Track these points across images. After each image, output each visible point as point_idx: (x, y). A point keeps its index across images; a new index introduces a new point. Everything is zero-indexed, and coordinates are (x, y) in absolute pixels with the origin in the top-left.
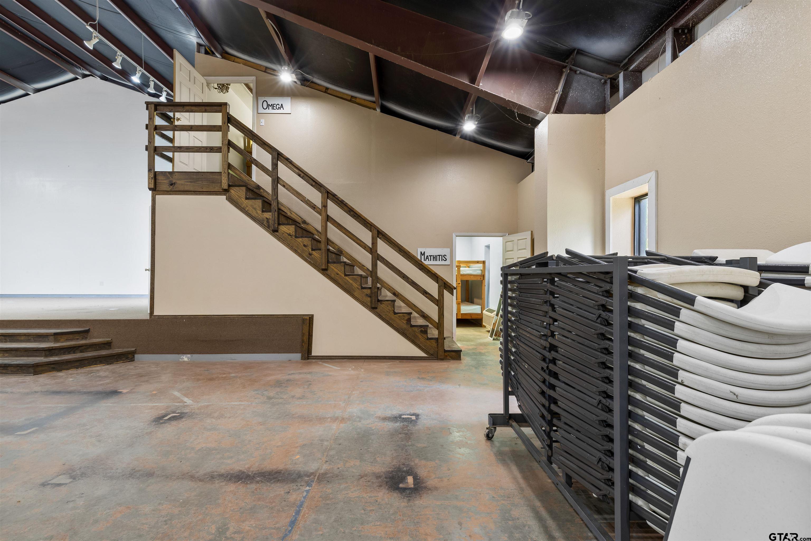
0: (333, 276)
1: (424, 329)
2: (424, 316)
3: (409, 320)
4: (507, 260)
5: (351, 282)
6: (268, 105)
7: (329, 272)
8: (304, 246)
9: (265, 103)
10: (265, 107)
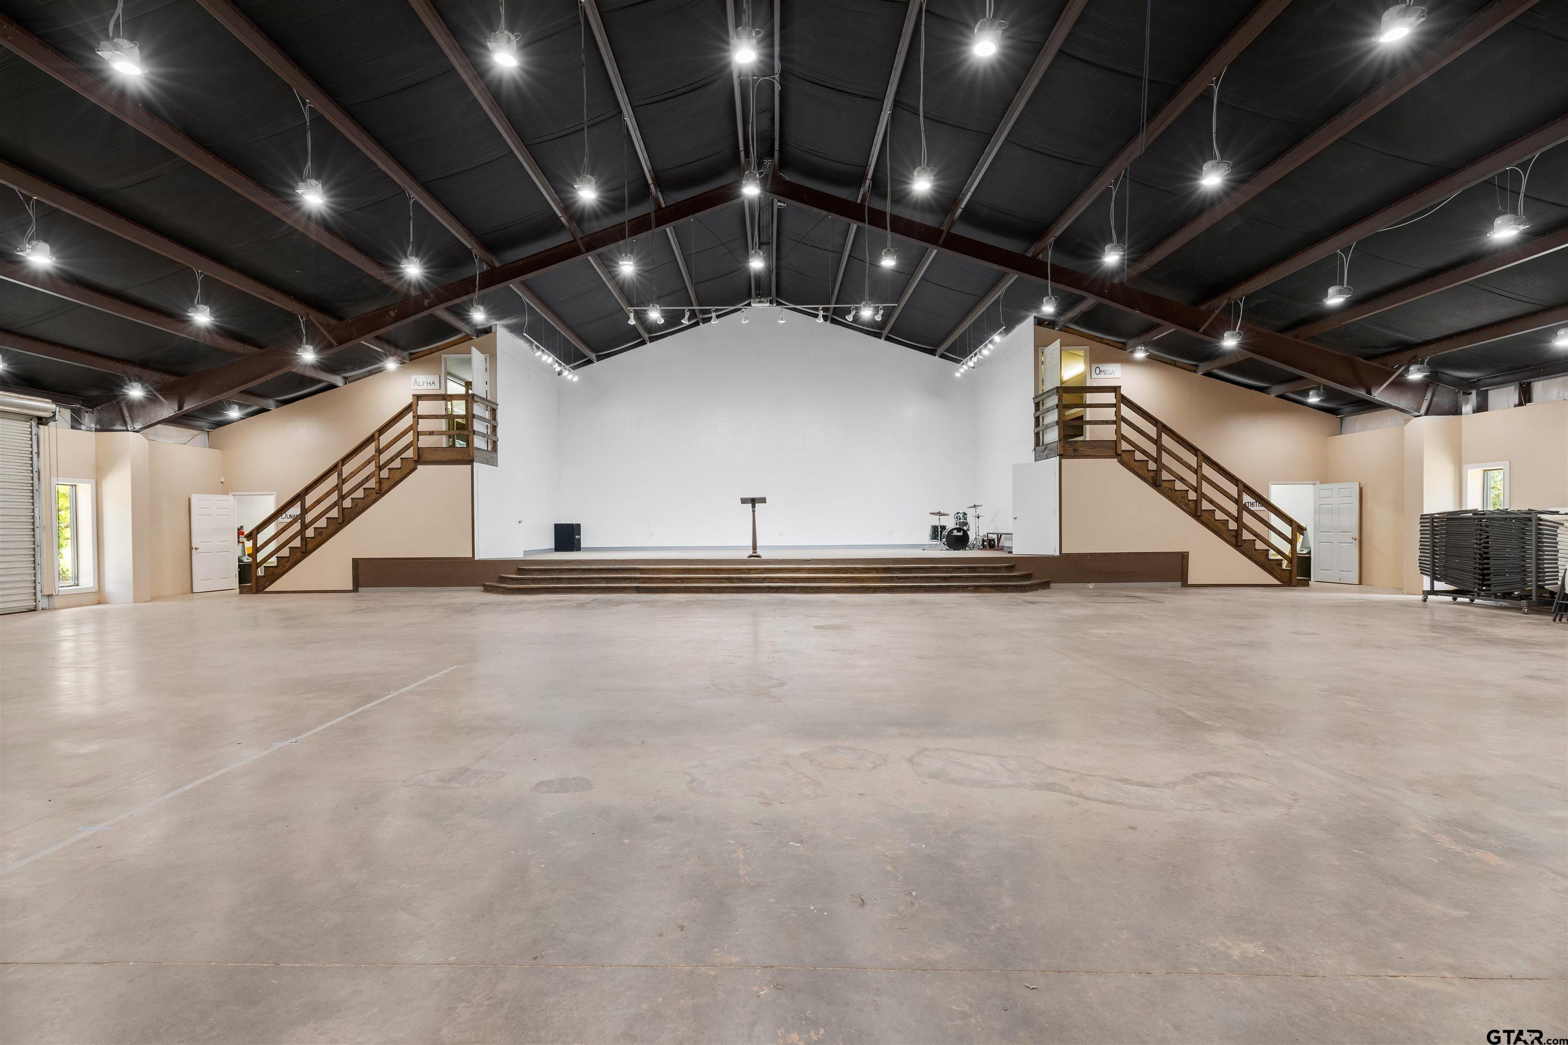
0: (1205, 521)
1: (1279, 563)
2: (1279, 552)
3: (1267, 555)
4: (1321, 506)
5: (1220, 525)
6: (1100, 371)
7: (1201, 518)
8: (1182, 497)
9: (1098, 369)
10: (1098, 373)
